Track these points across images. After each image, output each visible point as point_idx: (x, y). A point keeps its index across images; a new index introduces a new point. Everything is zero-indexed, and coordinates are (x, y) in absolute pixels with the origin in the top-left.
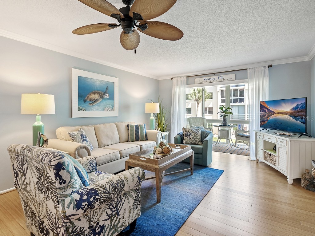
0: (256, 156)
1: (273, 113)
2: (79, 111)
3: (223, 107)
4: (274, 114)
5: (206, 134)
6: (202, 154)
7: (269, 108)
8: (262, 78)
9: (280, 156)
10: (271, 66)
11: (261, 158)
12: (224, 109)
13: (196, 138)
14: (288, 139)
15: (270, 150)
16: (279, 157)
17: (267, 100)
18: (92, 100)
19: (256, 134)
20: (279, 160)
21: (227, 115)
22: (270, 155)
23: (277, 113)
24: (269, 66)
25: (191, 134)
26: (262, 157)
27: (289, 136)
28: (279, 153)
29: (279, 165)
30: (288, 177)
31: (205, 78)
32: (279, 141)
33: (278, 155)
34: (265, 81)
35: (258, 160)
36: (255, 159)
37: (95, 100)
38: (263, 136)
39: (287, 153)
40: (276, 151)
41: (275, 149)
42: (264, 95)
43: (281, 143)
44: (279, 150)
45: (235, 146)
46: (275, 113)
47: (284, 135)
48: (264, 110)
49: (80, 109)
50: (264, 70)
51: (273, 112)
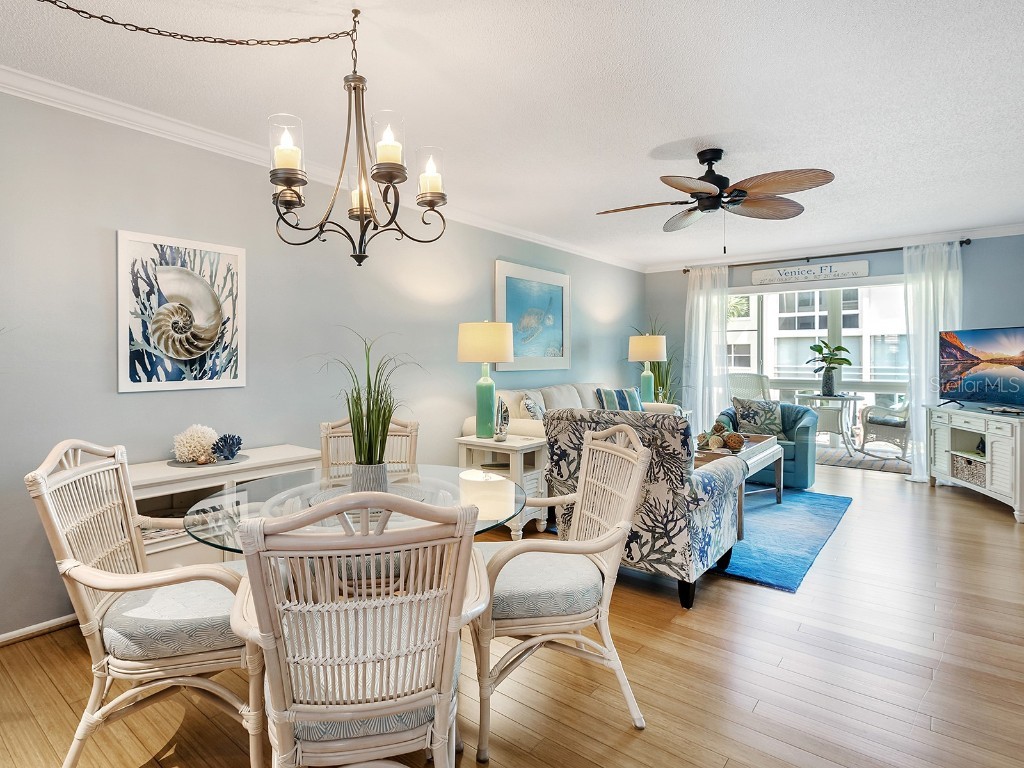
0: (929, 469)
1: (976, 361)
3: (823, 345)
4: (978, 364)
5: (797, 414)
6: (793, 460)
7: (966, 350)
8: (943, 273)
9: (994, 461)
10: (968, 242)
11: (944, 473)
12: (825, 351)
13: (770, 424)
14: (1016, 421)
15: (967, 452)
16: (992, 463)
17: (958, 328)
19: (930, 413)
20: (992, 472)
21: (834, 368)
22: (969, 462)
23: (987, 361)
24: (962, 243)
25: (756, 413)
26: (946, 469)
27: (1018, 414)
28: (992, 456)
29: (992, 484)
30: (1016, 507)
31: (782, 270)
32: (993, 426)
33: (989, 460)
34: (950, 280)
35: (933, 480)
36: (926, 478)
38: (950, 418)
39: (1014, 453)
40: (984, 452)
41: (981, 448)
42: (948, 315)
43: (998, 431)
44: (992, 448)
45: (861, 451)
46: (983, 361)
47: (1004, 412)
48: (950, 353)
50: (950, 253)
51: (977, 358)
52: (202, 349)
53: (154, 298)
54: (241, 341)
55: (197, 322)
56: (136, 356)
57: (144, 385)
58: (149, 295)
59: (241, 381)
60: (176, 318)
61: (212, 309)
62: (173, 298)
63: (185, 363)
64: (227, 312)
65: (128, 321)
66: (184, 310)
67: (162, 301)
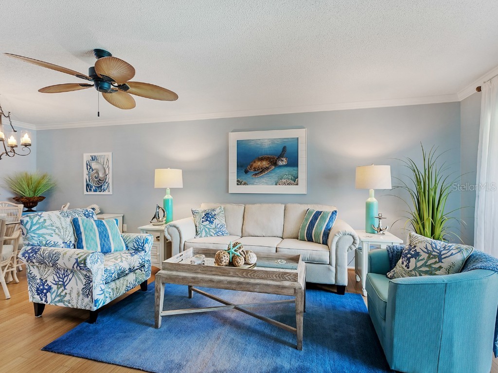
2: (237, 184)
18: (258, 170)
37: (262, 169)
49: (239, 183)
52: (101, 183)
53: (91, 170)
54: (110, 181)
55: (100, 176)
56: (87, 185)
57: (89, 193)
58: (90, 169)
59: (111, 193)
60: (96, 175)
61: (103, 172)
62: (95, 169)
63: (97, 187)
64: (107, 173)
65: (86, 177)
66: (97, 173)
67: (93, 170)
